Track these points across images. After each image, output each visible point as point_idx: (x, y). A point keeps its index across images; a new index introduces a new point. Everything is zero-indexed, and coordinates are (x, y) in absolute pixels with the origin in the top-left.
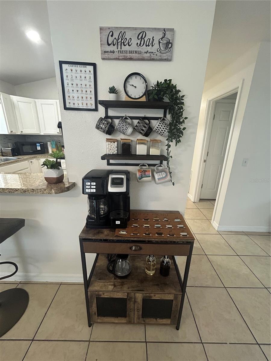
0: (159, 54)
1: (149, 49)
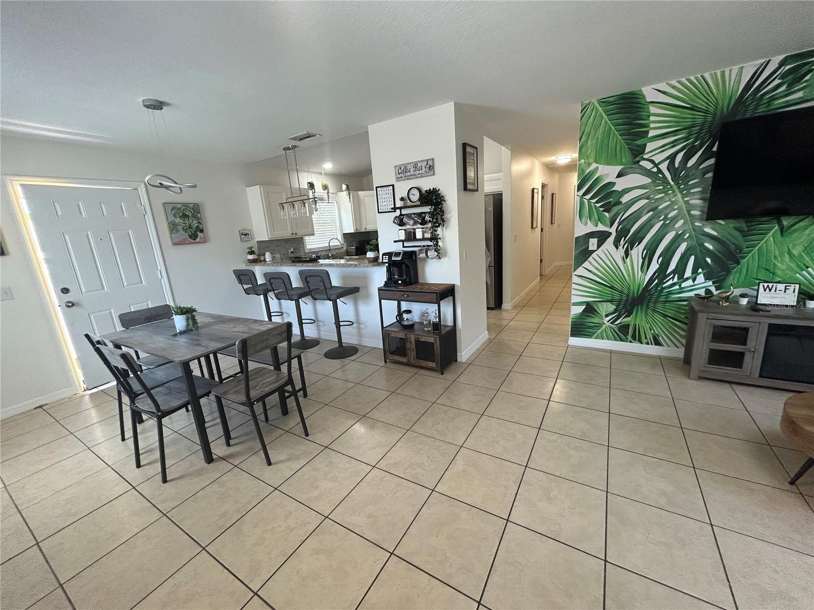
0: (425, 173)
1: (420, 172)
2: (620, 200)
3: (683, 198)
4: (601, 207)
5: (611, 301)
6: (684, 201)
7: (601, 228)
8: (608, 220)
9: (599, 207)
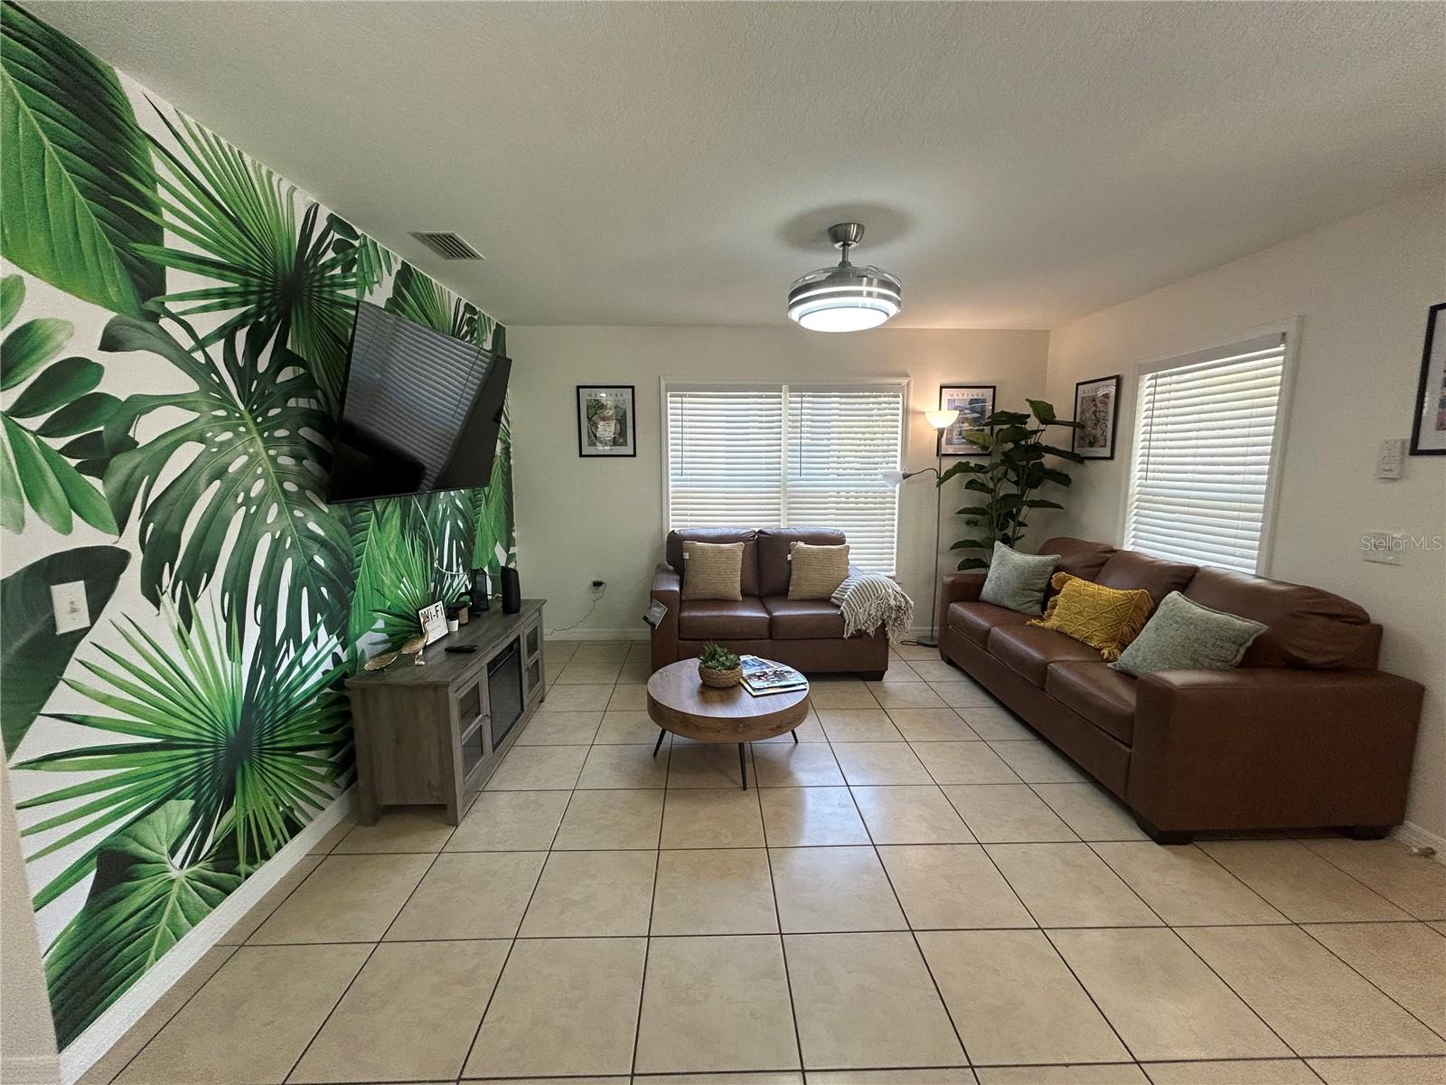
2: (131, 434)
3: (267, 449)
4: (69, 451)
5: (173, 794)
6: (269, 456)
7: (85, 535)
8: (106, 504)
9: (61, 452)
